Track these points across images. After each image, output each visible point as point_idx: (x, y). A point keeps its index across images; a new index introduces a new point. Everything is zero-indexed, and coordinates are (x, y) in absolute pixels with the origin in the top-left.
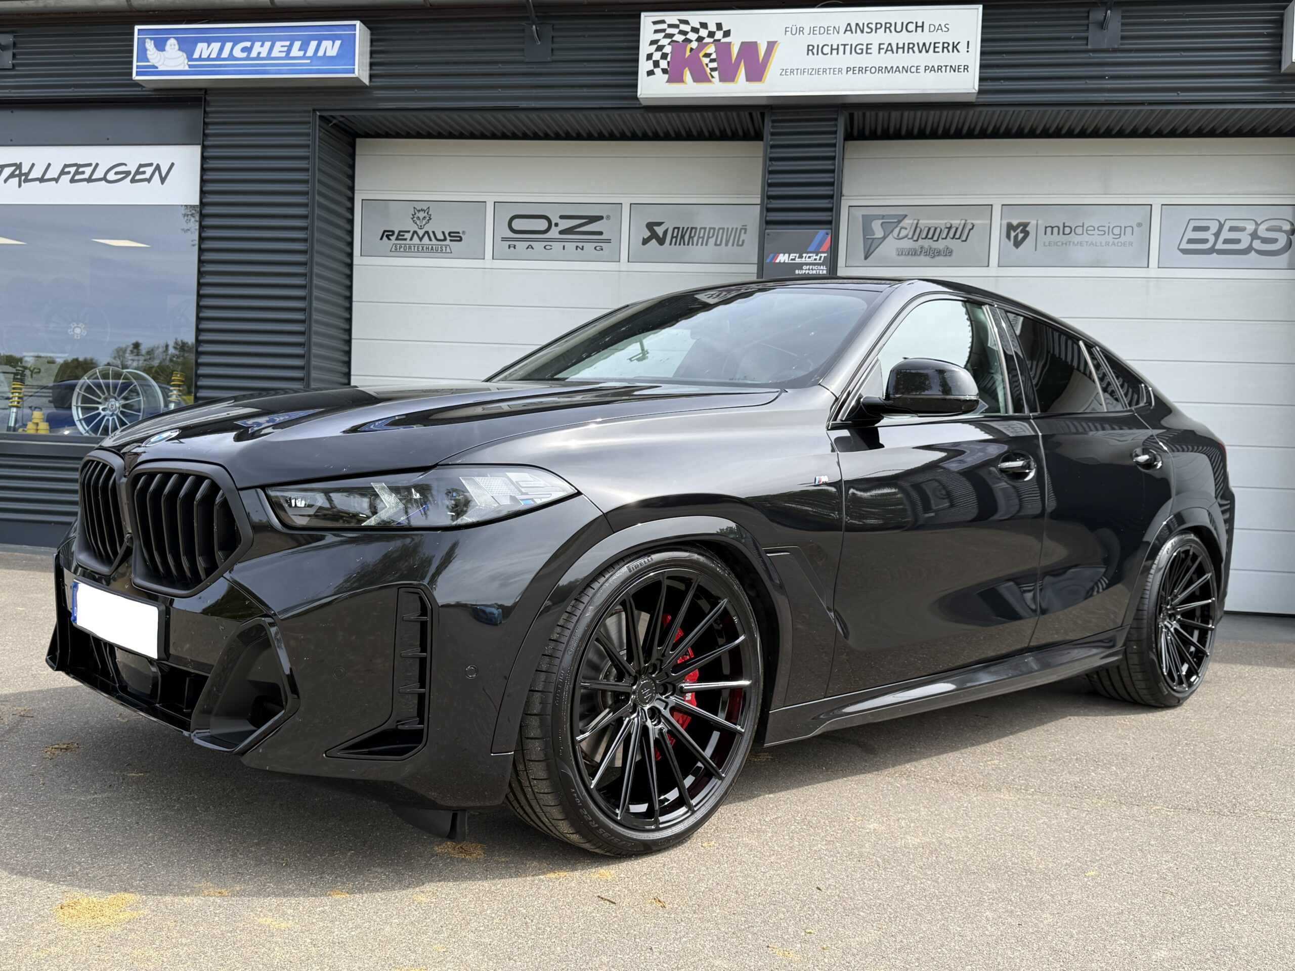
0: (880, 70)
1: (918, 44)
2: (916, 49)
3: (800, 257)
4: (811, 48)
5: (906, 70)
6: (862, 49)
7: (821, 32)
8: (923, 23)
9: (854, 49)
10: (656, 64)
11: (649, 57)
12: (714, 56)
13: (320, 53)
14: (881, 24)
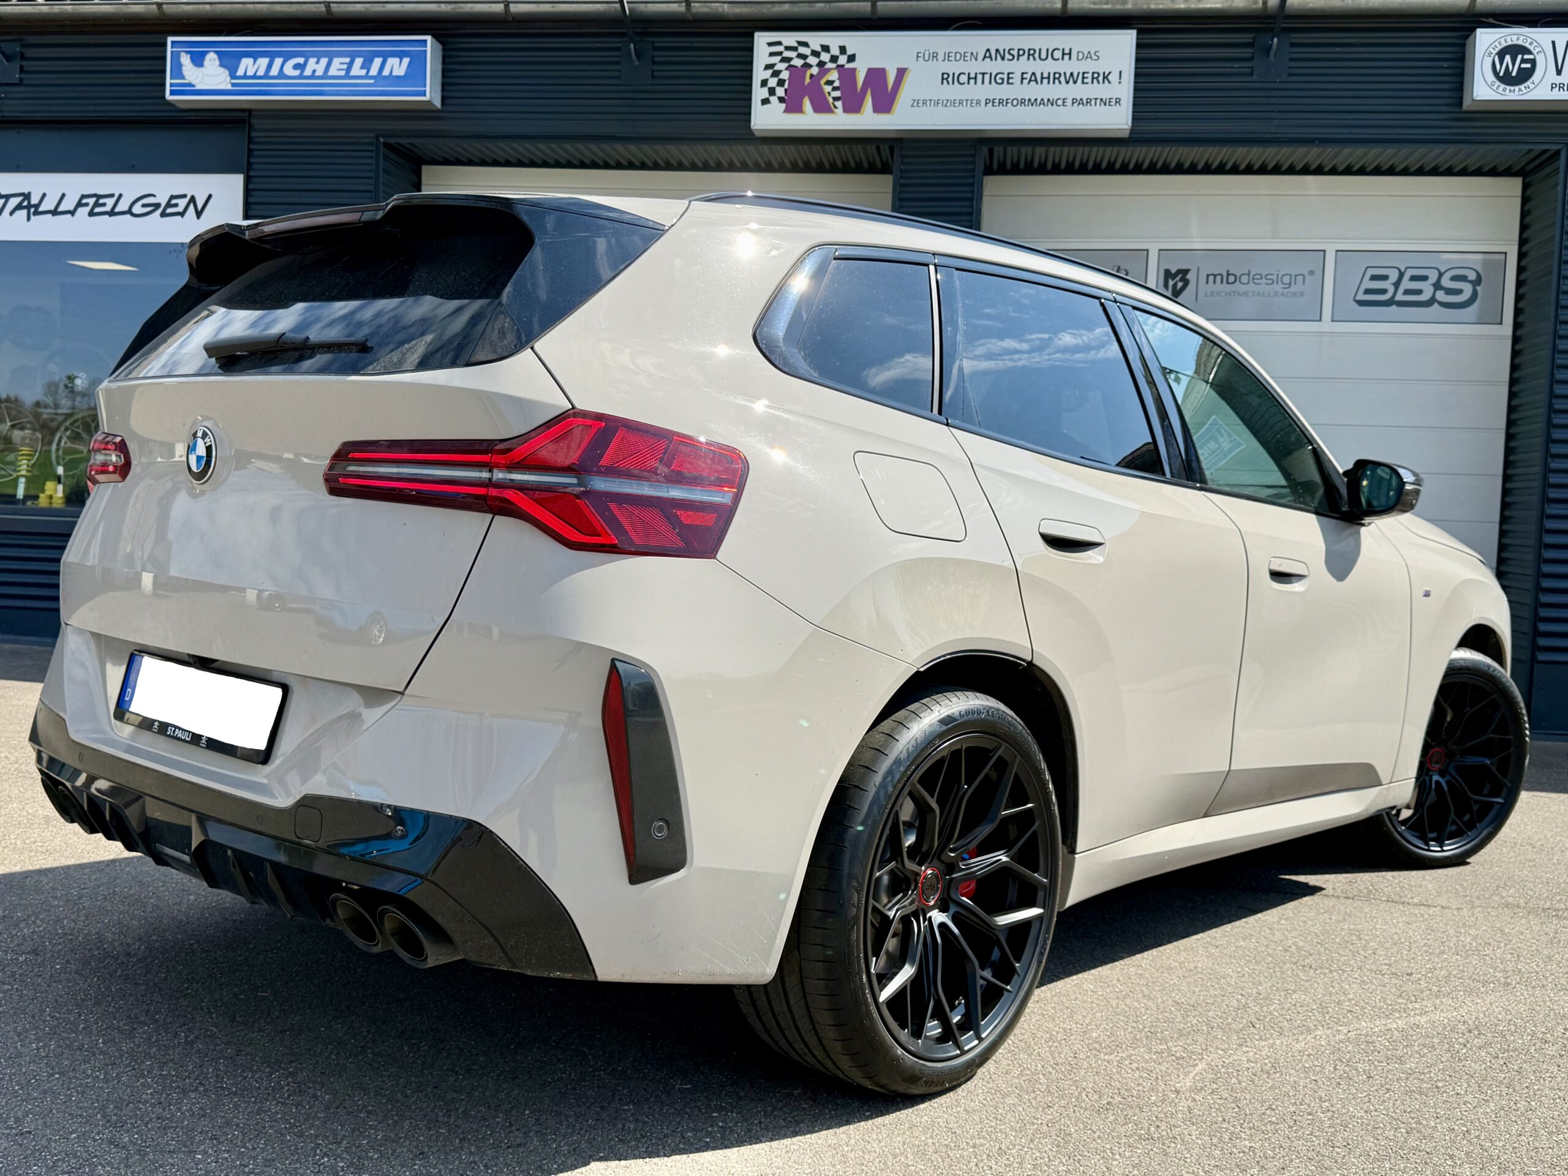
0: (1022, 102)
1: (1065, 73)
2: (1062, 79)
4: (945, 76)
5: (1052, 102)
6: (1003, 79)
7: (958, 58)
8: (1070, 50)
9: (994, 79)
10: (772, 92)
11: (764, 83)
12: (837, 84)
13: (386, 72)
14: (1024, 51)
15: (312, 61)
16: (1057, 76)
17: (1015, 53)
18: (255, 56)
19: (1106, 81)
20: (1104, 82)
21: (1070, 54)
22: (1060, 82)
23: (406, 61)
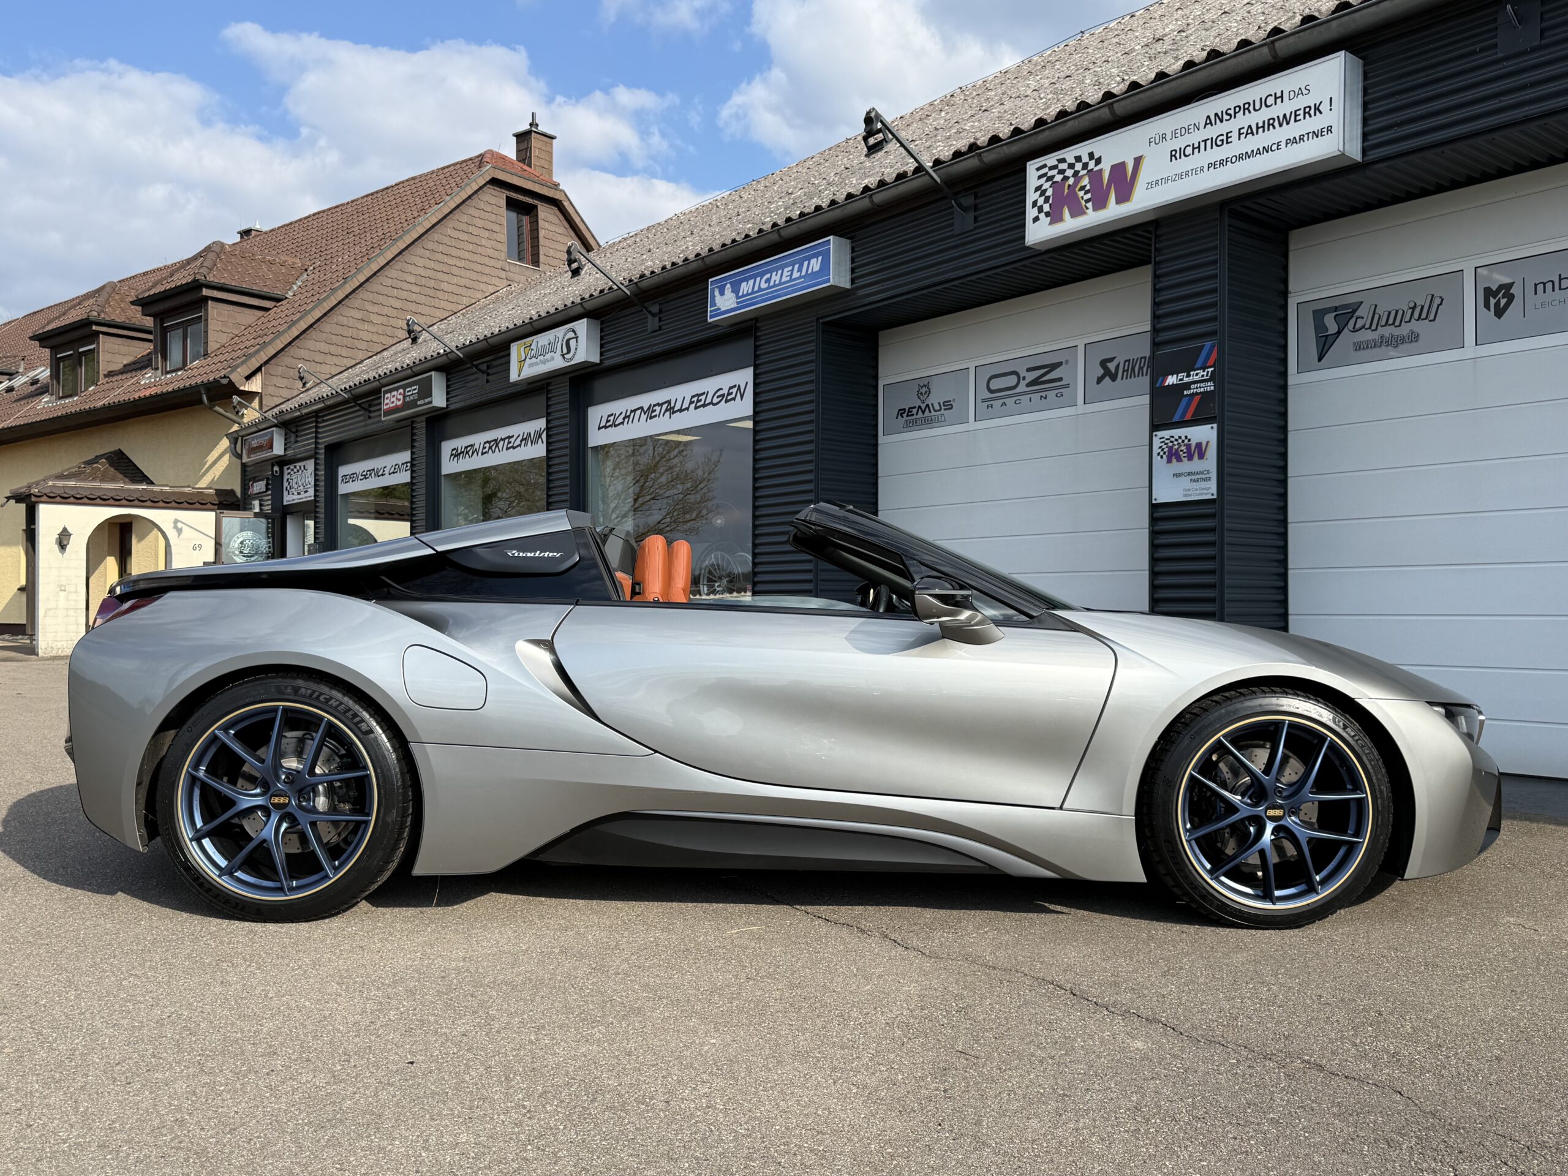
0: (1240, 157)
1: (1278, 117)
2: (1276, 124)
3: (1188, 376)
4: (1174, 153)
5: (1266, 150)
6: (1222, 140)
7: (1183, 133)
8: (1282, 92)
9: (1216, 143)
10: (1040, 209)
11: (1035, 203)
12: (1088, 188)
13: (810, 272)
14: (1239, 107)
15: (774, 273)
16: (1271, 122)
17: (1231, 112)
18: (747, 280)
19: (1317, 112)
20: (1315, 115)
21: (1282, 97)
22: (1274, 128)
23: (820, 258)
